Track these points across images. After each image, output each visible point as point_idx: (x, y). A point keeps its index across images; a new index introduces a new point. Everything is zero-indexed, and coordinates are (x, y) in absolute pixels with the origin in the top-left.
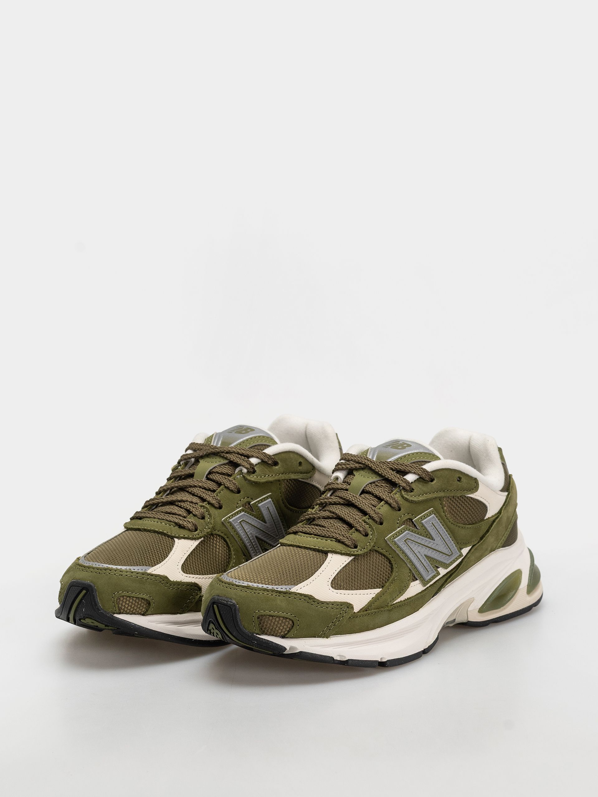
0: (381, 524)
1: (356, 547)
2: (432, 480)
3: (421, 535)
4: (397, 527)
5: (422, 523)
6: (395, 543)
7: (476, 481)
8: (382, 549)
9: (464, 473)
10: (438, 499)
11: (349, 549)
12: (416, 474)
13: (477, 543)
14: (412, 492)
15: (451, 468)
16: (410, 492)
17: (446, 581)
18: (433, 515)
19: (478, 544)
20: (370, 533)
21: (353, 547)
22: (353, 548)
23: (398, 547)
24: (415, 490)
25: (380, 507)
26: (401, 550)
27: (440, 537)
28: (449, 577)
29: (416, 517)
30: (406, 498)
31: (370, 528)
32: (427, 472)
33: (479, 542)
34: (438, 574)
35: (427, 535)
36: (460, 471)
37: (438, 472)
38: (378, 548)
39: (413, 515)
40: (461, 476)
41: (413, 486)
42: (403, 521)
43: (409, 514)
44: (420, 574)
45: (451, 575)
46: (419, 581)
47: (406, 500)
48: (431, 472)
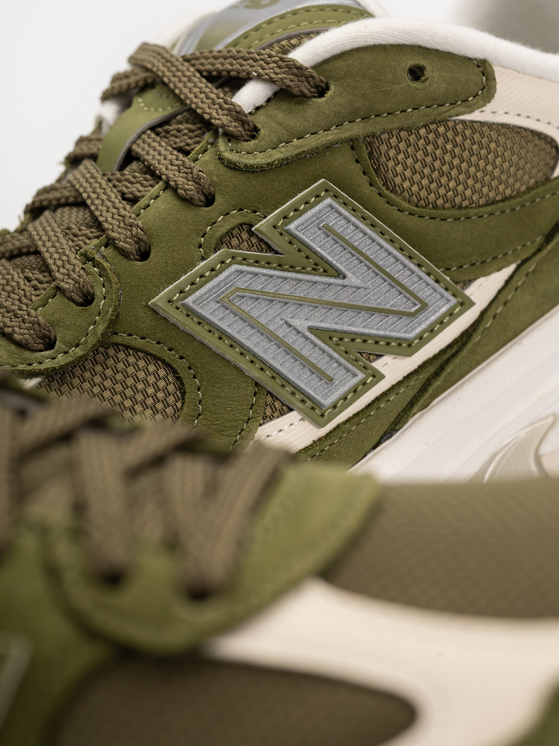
0: (144, 255)
1: (50, 345)
2: (322, 92)
3: (292, 268)
4: (197, 256)
5: (289, 232)
6: (190, 313)
7: (485, 67)
8: (143, 338)
9: (437, 52)
10: (347, 147)
11: (27, 354)
12: (265, 81)
13: (534, 254)
14: (253, 137)
15: (383, 43)
16: (247, 141)
17: (424, 389)
18: (329, 201)
19: (539, 257)
20: (100, 291)
21: (41, 346)
22: (41, 351)
23: (202, 321)
24: (262, 132)
25: (147, 202)
26: (212, 328)
27: (366, 265)
28: (437, 374)
29: (265, 217)
30: (229, 162)
31: (100, 276)
32: (300, 68)
33: (539, 250)
34: (378, 376)
35: (316, 264)
36: (420, 47)
37: (339, 63)
38: (130, 335)
39: (255, 212)
40: (422, 62)
41: (259, 120)
42: (218, 234)
43: (241, 210)
44: (296, 390)
45: (442, 368)
46: (298, 412)
47: (232, 166)
48: (314, 67)
